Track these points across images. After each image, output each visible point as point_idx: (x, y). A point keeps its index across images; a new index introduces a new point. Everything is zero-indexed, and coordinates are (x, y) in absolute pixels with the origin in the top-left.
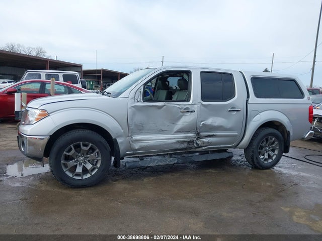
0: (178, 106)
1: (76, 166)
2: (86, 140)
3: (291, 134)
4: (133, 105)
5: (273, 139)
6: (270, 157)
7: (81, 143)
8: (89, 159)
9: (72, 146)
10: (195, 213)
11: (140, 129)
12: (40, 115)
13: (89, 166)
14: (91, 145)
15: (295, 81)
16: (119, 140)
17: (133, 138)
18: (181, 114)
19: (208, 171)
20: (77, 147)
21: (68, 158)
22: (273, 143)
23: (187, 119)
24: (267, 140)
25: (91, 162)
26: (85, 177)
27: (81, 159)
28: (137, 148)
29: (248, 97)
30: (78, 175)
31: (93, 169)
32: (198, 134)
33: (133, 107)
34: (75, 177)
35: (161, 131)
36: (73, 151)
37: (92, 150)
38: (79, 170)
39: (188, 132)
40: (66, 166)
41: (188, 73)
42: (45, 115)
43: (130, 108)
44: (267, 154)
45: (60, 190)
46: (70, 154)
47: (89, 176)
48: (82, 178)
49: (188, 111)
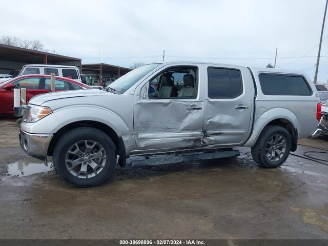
0: (185, 103)
1: (80, 165)
2: (91, 138)
3: (299, 132)
4: (139, 102)
5: (281, 137)
6: (277, 155)
7: (86, 141)
8: (93, 158)
9: (76, 144)
10: (204, 213)
11: (146, 127)
12: (43, 112)
13: (94, 165)
14: (95, 143)
15: (302, 77)
16: (125, 139)
17: (139, 136)
18: (188, 111)
19: (214, 170)
20: (82, 146)
21: (72, 157)
22: (280, 141)
23: (194, 116)
24: (274, 138)
25: (96, 161)
26: (90, 176)
27: (86, 157)
28: (142, 146)
29: (256, 93)
30: (82, 174)
31: (98, 168)
32: (205, 132)
33: (138, 104)
34: (79, 177)
35: (167, 129)
36: (78, 149)
37: (97, 148)
38: (84, 169)
39: (195, 130)
40: (70, 164)
41: (195, 69)
42: (48, 112)
43: (136, 105)
44: (274, 152)
45: (64, 190)
46: (75, 153)
47: (94, 175)
48: (87, 177)
49: (194, 108)
